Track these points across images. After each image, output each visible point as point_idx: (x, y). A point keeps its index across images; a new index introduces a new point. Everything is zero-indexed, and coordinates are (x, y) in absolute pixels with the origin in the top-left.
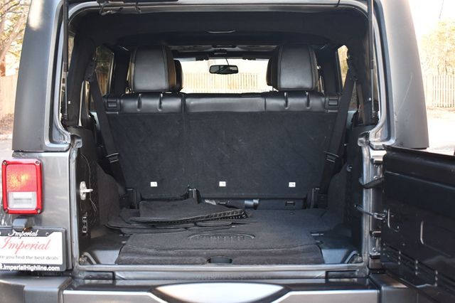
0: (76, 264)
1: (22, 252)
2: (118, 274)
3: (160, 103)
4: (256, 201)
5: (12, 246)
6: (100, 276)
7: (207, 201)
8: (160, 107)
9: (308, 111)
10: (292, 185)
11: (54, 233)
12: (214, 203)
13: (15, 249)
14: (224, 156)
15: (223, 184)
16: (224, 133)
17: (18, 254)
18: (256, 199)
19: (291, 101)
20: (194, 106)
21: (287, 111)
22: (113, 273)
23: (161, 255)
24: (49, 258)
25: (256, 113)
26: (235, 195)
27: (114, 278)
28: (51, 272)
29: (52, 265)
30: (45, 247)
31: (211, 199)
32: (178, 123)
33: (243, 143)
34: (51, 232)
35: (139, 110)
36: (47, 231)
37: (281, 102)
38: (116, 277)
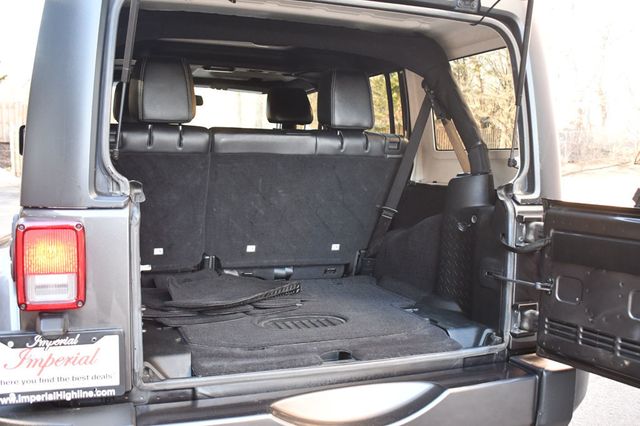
0: (139, 382)
1: (51, 372)
2: (200, 391)
3: (181, 138)
4: (289, 270)
5: (32, 363)
6: (173, 396)
7: (227, 272)
8: (180, 144)
9: (367, 156)
10: (336, 247)
11: (106, 338)
12: (236, 273)
13: (37, 368)
14: (256, 212)
15: (251, 249)
16: (260, 181)
17: (44, 376)
18: (288, 267)
19: (347, 142)
20: (226, 144)
21: (343, 155)
22: (193, 389)
23: (256, 356)
24: (96, 377)
25: (303, 156)
26: (266, 262)
27: (194, 397)
28: (102, 398)
29: (101, 388)
30: (89, 361)
31: (231, 269)
32: (202, 167)
33: (283, 195)
34: (100, 336)
35: (149, 148)
36: (94, 334)
37: (336, 143)
38: (198, 395)
